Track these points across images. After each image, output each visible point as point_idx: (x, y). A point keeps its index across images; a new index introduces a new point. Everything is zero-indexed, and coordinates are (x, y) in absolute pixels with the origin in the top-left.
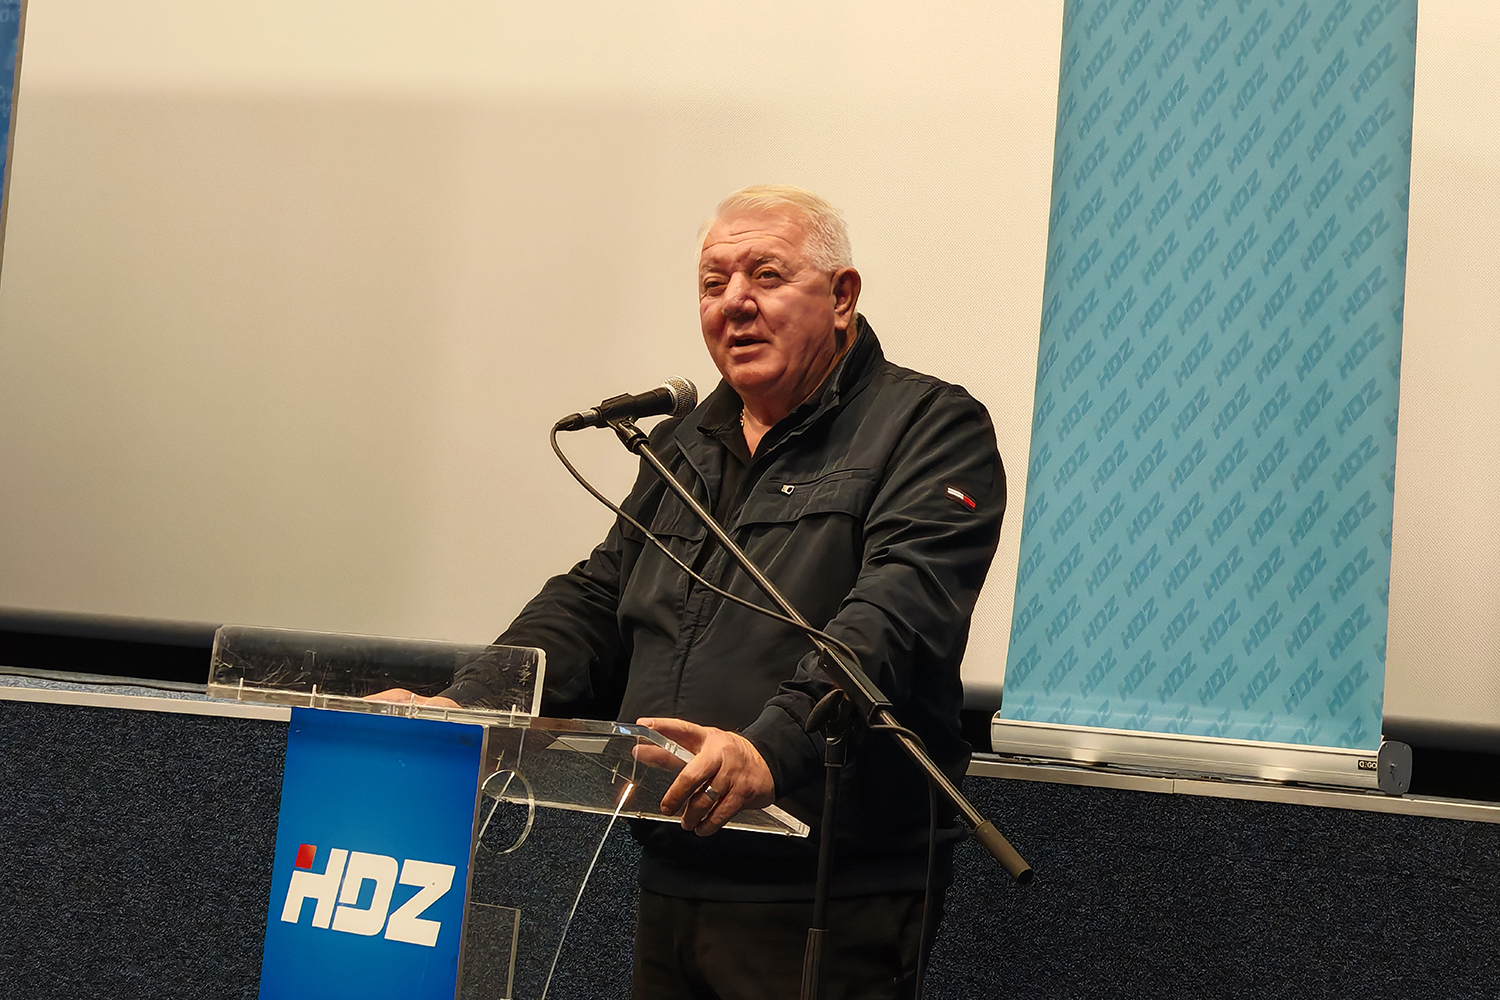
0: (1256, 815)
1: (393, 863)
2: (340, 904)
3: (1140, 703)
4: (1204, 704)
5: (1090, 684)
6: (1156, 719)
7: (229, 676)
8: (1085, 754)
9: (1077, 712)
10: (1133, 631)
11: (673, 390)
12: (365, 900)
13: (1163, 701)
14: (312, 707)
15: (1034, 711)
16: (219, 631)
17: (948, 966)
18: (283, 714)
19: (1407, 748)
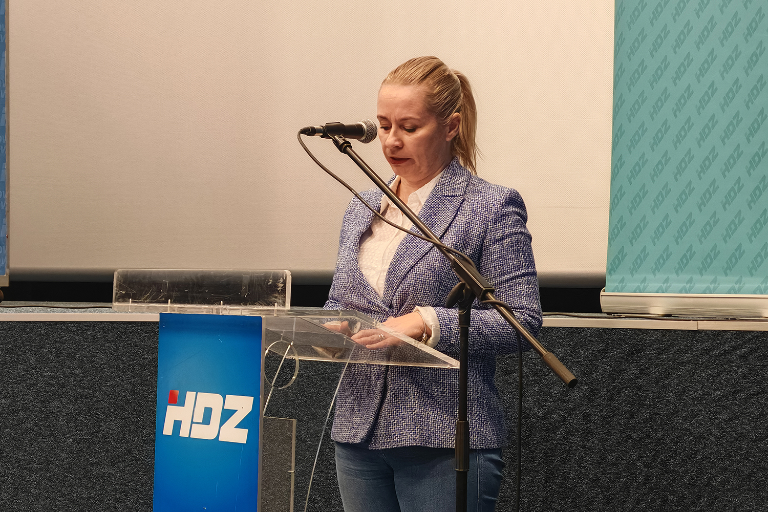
0: (750, 340)
1: (219, 397)
2: (194, 423)
3: (688, 277)
4: (726, 275)
5: (658, 267)
6: (697, 285)
7: (123, 298)
8: (657, 309)
9: (651, 285)
10: (681, 234)
12: (207, 420)
13: (702, 275)
14: (169, 312)
15: (625, 286)
16: (116, 274)
17: (570, 439)
18: (155, 317)
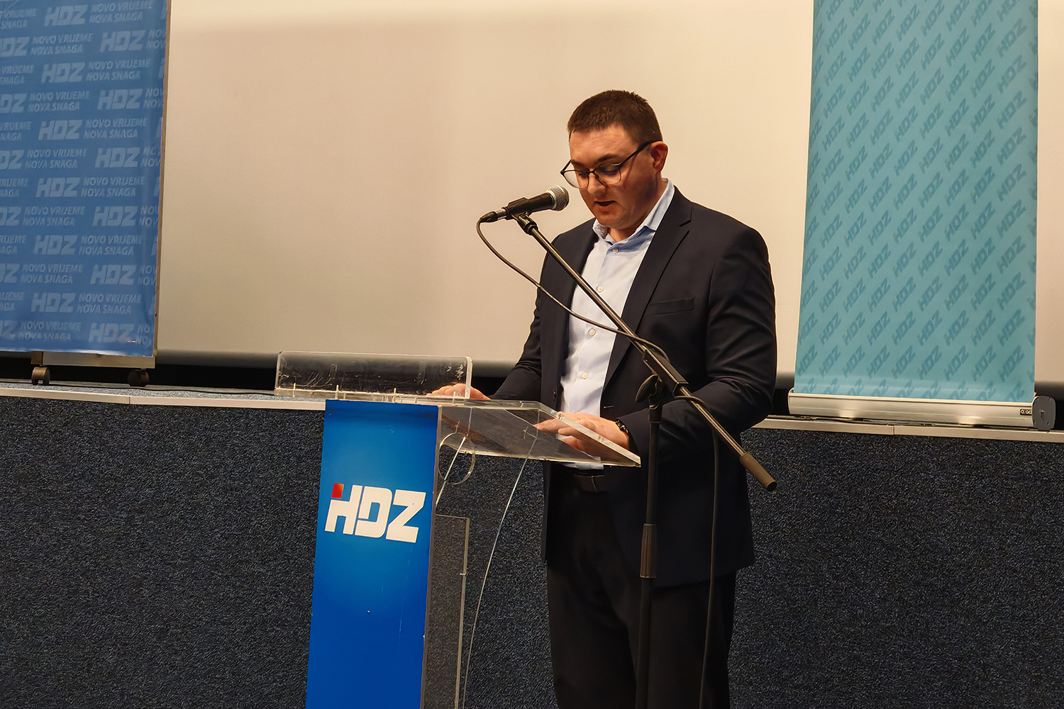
1: (388, 492)
2: (359, 519)
3: (880, 379)
4: (922, 378)
5: (849, 368)
6: (891, 388)
7: (286, 383)
8: (848, 413)
9: (841, 386)
10: (875, 334)
11: (553, 194)
12: (373, 516)
13: (896, 377)
14: (336, 399)
15: (815, 387)
16: (279, 356)
18: (320, 405)
19: (1052, 402)
